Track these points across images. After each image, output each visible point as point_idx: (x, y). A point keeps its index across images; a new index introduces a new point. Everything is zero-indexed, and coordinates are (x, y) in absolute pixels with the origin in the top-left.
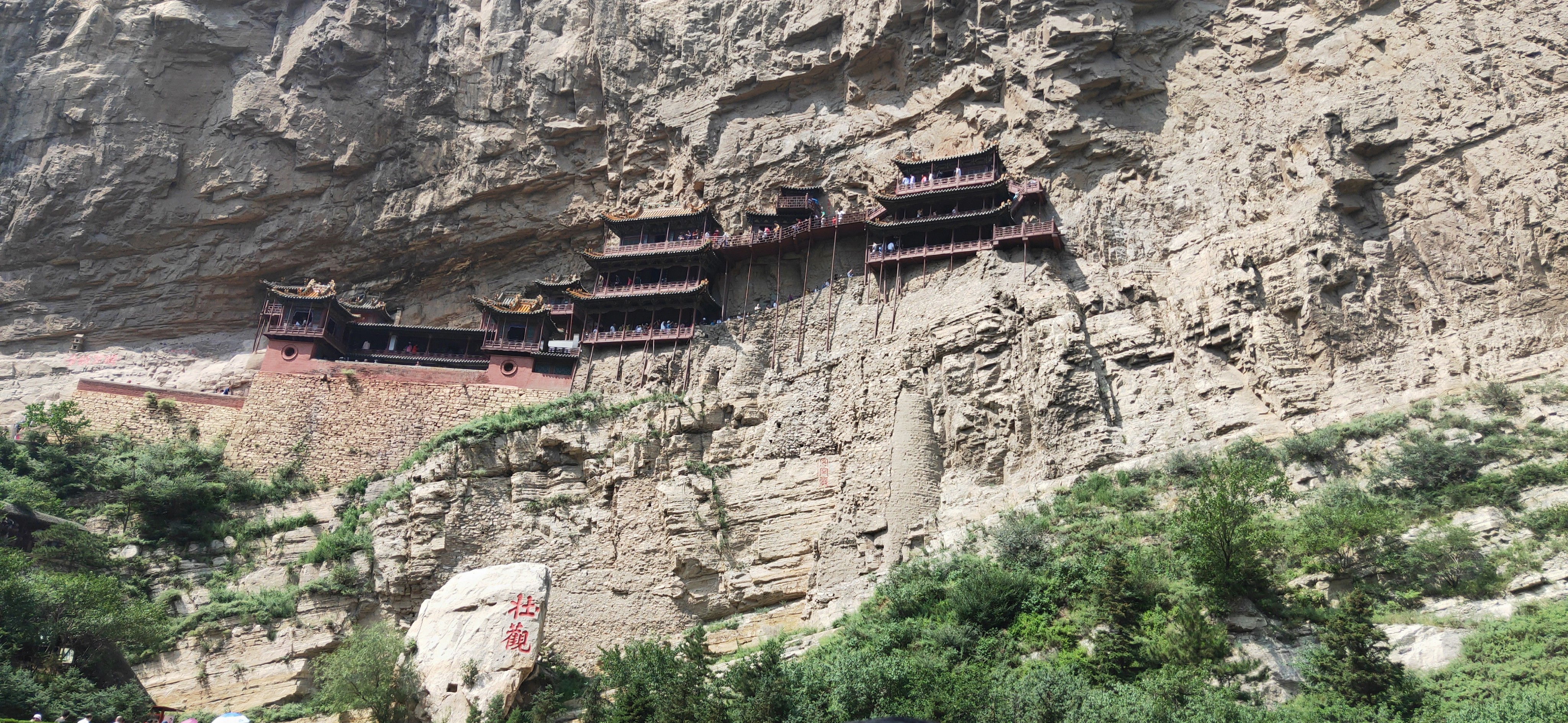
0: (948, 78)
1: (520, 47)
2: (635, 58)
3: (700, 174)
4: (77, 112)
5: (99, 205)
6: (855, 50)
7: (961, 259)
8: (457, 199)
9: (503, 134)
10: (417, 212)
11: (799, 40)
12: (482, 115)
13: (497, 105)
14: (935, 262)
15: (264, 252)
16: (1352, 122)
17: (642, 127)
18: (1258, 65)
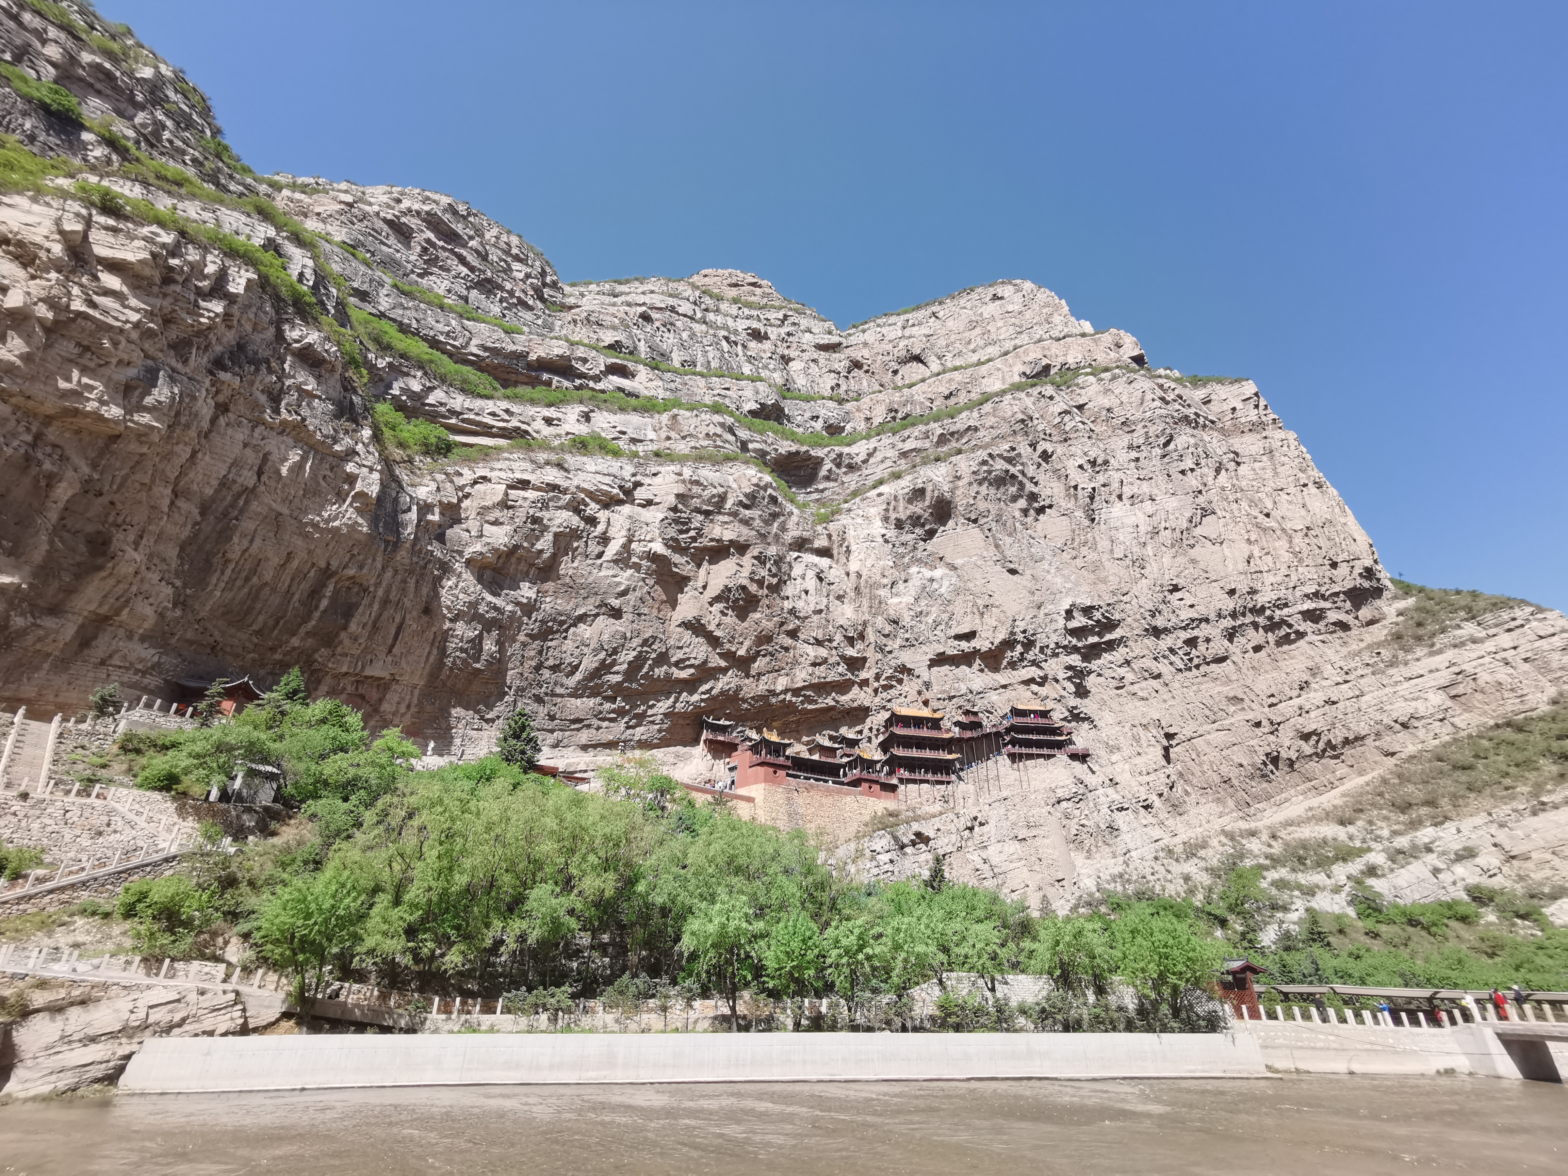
0: (1024, 671)
1: (827, 607)
2: (888, 629)
3: (927, 695)
4: (615, 603)
5: (630, 663)
6: (984, 649)
7: (1050, 757)
8: (800, 684)
9: (823, 652)
10: (779, 688)
11: (958, 637)
12: (812, 641)
13: (820, 637)
14: (1039, 756)
15: (702, 700)
16: (1163, 724)
17: (893, 663)
18: (1117, 688)
